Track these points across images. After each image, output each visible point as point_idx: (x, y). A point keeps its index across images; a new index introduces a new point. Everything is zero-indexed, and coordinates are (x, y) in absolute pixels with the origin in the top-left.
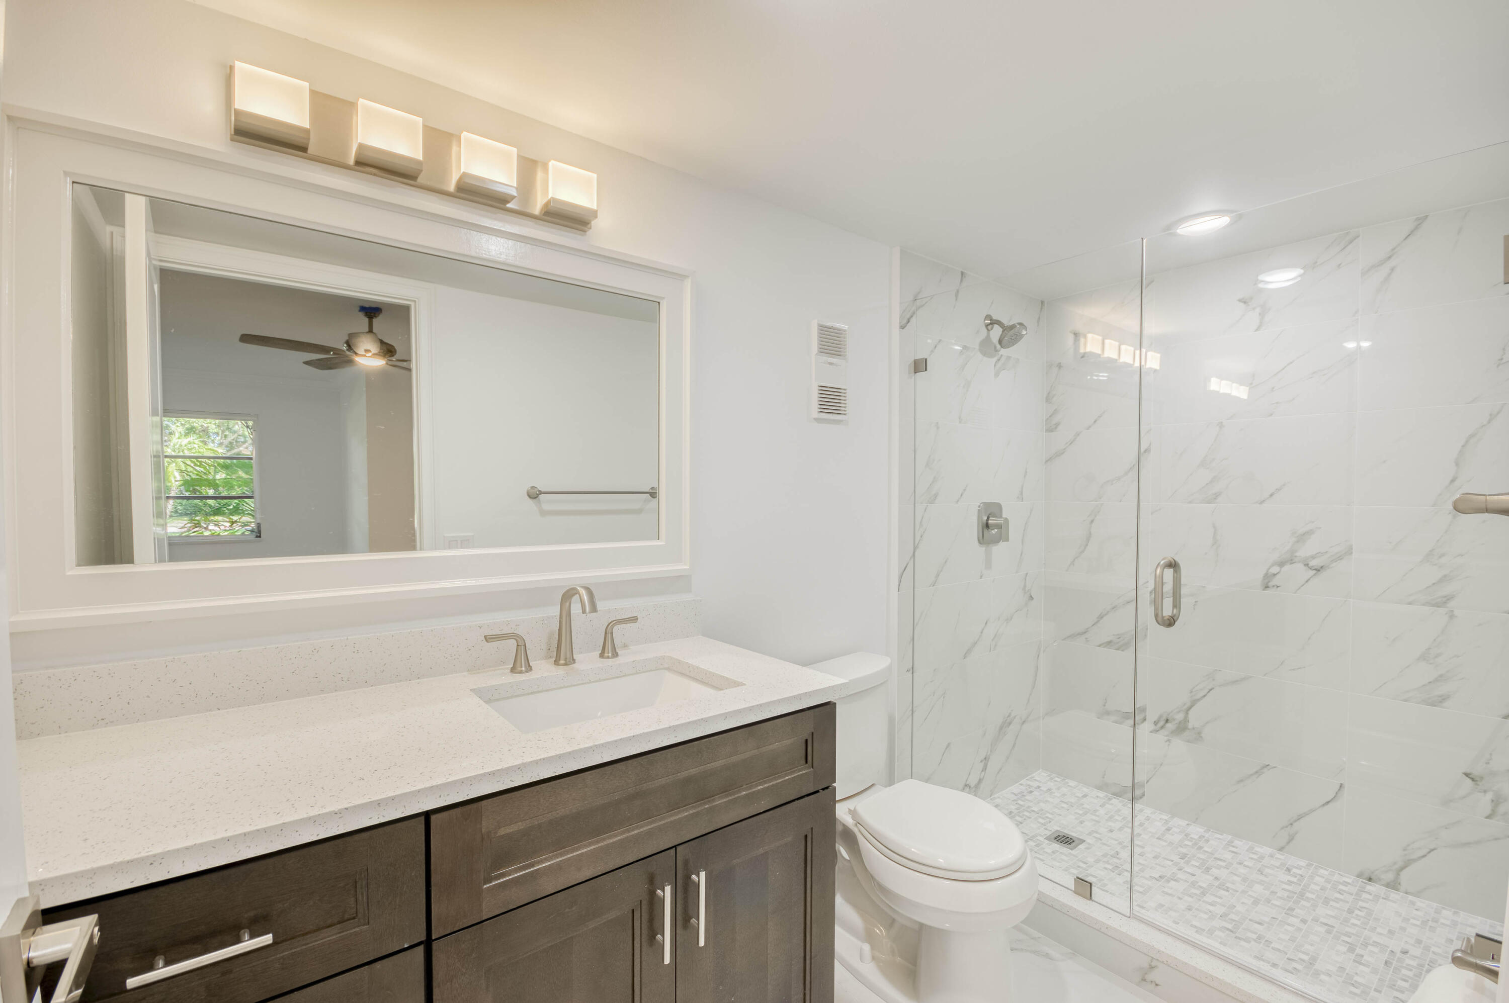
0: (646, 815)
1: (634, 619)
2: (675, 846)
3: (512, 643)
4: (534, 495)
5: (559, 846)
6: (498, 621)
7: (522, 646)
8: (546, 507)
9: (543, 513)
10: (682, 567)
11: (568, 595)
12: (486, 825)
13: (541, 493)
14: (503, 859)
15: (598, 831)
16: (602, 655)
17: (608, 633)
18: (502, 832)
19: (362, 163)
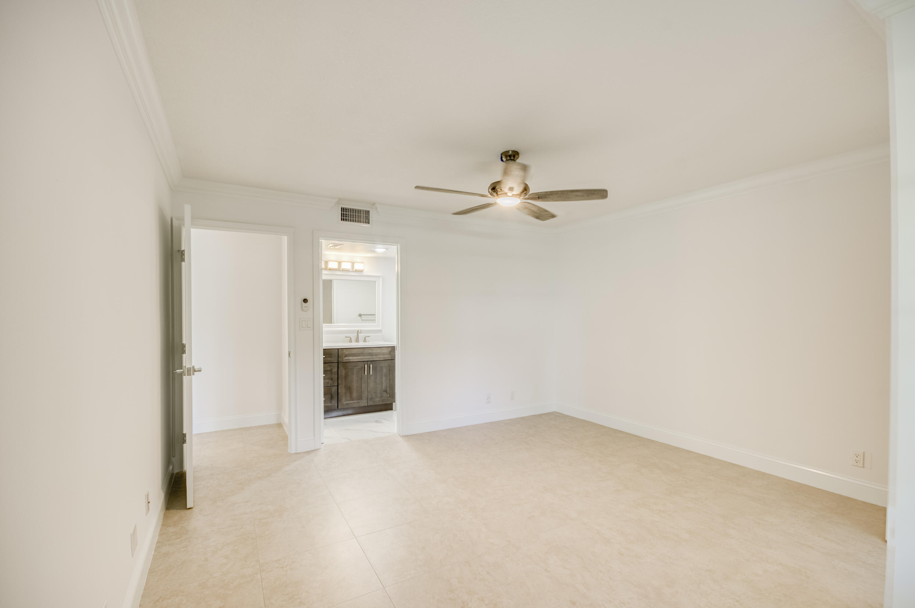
0: (363, 356)
1: (370, 336)
2: (368, 361)
3: (349, 338)
4: (360, 315)
5: (352, 356)
6: (347, 335)
7: (351, 339)
8: (363, 319)
9: (362, 320)
10: (380, 328)
11: (358, 331)
12: (344, 352)
13: (362, 315)
14: (346, 356)
15: (357, 356)
16: (364, 342)
17: (365, 338)
18: (346, 353)
19: (329, 269)
